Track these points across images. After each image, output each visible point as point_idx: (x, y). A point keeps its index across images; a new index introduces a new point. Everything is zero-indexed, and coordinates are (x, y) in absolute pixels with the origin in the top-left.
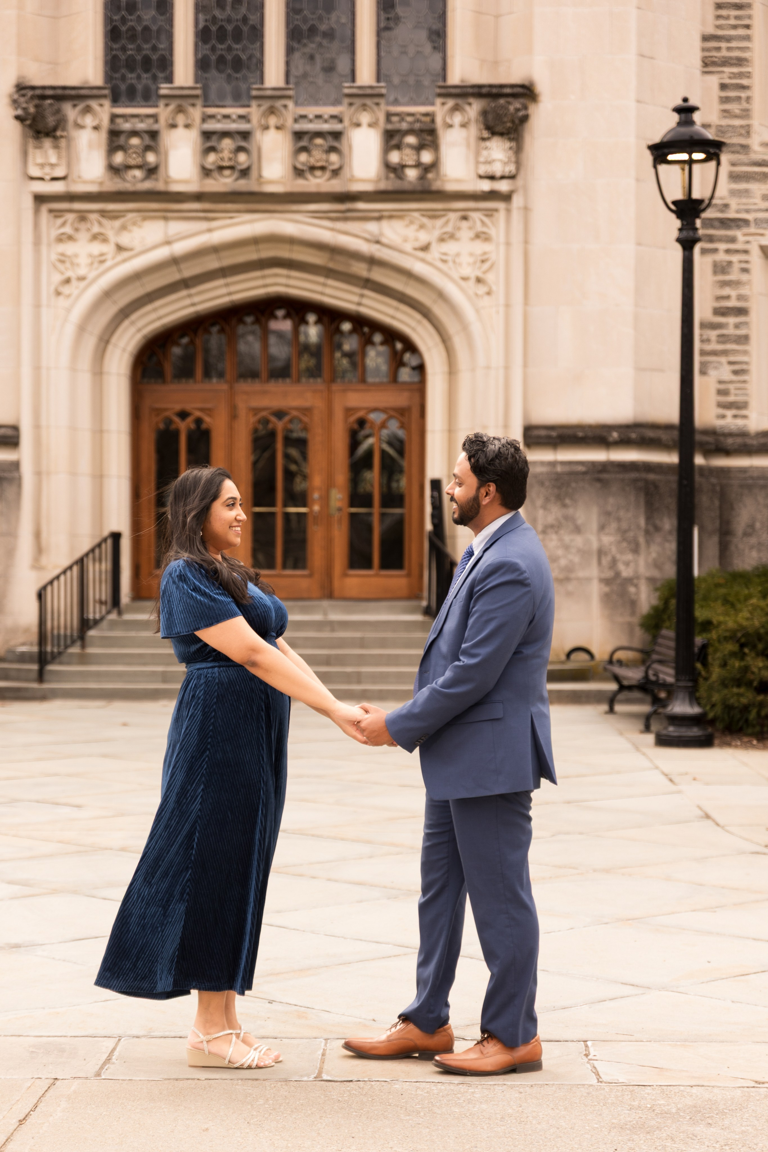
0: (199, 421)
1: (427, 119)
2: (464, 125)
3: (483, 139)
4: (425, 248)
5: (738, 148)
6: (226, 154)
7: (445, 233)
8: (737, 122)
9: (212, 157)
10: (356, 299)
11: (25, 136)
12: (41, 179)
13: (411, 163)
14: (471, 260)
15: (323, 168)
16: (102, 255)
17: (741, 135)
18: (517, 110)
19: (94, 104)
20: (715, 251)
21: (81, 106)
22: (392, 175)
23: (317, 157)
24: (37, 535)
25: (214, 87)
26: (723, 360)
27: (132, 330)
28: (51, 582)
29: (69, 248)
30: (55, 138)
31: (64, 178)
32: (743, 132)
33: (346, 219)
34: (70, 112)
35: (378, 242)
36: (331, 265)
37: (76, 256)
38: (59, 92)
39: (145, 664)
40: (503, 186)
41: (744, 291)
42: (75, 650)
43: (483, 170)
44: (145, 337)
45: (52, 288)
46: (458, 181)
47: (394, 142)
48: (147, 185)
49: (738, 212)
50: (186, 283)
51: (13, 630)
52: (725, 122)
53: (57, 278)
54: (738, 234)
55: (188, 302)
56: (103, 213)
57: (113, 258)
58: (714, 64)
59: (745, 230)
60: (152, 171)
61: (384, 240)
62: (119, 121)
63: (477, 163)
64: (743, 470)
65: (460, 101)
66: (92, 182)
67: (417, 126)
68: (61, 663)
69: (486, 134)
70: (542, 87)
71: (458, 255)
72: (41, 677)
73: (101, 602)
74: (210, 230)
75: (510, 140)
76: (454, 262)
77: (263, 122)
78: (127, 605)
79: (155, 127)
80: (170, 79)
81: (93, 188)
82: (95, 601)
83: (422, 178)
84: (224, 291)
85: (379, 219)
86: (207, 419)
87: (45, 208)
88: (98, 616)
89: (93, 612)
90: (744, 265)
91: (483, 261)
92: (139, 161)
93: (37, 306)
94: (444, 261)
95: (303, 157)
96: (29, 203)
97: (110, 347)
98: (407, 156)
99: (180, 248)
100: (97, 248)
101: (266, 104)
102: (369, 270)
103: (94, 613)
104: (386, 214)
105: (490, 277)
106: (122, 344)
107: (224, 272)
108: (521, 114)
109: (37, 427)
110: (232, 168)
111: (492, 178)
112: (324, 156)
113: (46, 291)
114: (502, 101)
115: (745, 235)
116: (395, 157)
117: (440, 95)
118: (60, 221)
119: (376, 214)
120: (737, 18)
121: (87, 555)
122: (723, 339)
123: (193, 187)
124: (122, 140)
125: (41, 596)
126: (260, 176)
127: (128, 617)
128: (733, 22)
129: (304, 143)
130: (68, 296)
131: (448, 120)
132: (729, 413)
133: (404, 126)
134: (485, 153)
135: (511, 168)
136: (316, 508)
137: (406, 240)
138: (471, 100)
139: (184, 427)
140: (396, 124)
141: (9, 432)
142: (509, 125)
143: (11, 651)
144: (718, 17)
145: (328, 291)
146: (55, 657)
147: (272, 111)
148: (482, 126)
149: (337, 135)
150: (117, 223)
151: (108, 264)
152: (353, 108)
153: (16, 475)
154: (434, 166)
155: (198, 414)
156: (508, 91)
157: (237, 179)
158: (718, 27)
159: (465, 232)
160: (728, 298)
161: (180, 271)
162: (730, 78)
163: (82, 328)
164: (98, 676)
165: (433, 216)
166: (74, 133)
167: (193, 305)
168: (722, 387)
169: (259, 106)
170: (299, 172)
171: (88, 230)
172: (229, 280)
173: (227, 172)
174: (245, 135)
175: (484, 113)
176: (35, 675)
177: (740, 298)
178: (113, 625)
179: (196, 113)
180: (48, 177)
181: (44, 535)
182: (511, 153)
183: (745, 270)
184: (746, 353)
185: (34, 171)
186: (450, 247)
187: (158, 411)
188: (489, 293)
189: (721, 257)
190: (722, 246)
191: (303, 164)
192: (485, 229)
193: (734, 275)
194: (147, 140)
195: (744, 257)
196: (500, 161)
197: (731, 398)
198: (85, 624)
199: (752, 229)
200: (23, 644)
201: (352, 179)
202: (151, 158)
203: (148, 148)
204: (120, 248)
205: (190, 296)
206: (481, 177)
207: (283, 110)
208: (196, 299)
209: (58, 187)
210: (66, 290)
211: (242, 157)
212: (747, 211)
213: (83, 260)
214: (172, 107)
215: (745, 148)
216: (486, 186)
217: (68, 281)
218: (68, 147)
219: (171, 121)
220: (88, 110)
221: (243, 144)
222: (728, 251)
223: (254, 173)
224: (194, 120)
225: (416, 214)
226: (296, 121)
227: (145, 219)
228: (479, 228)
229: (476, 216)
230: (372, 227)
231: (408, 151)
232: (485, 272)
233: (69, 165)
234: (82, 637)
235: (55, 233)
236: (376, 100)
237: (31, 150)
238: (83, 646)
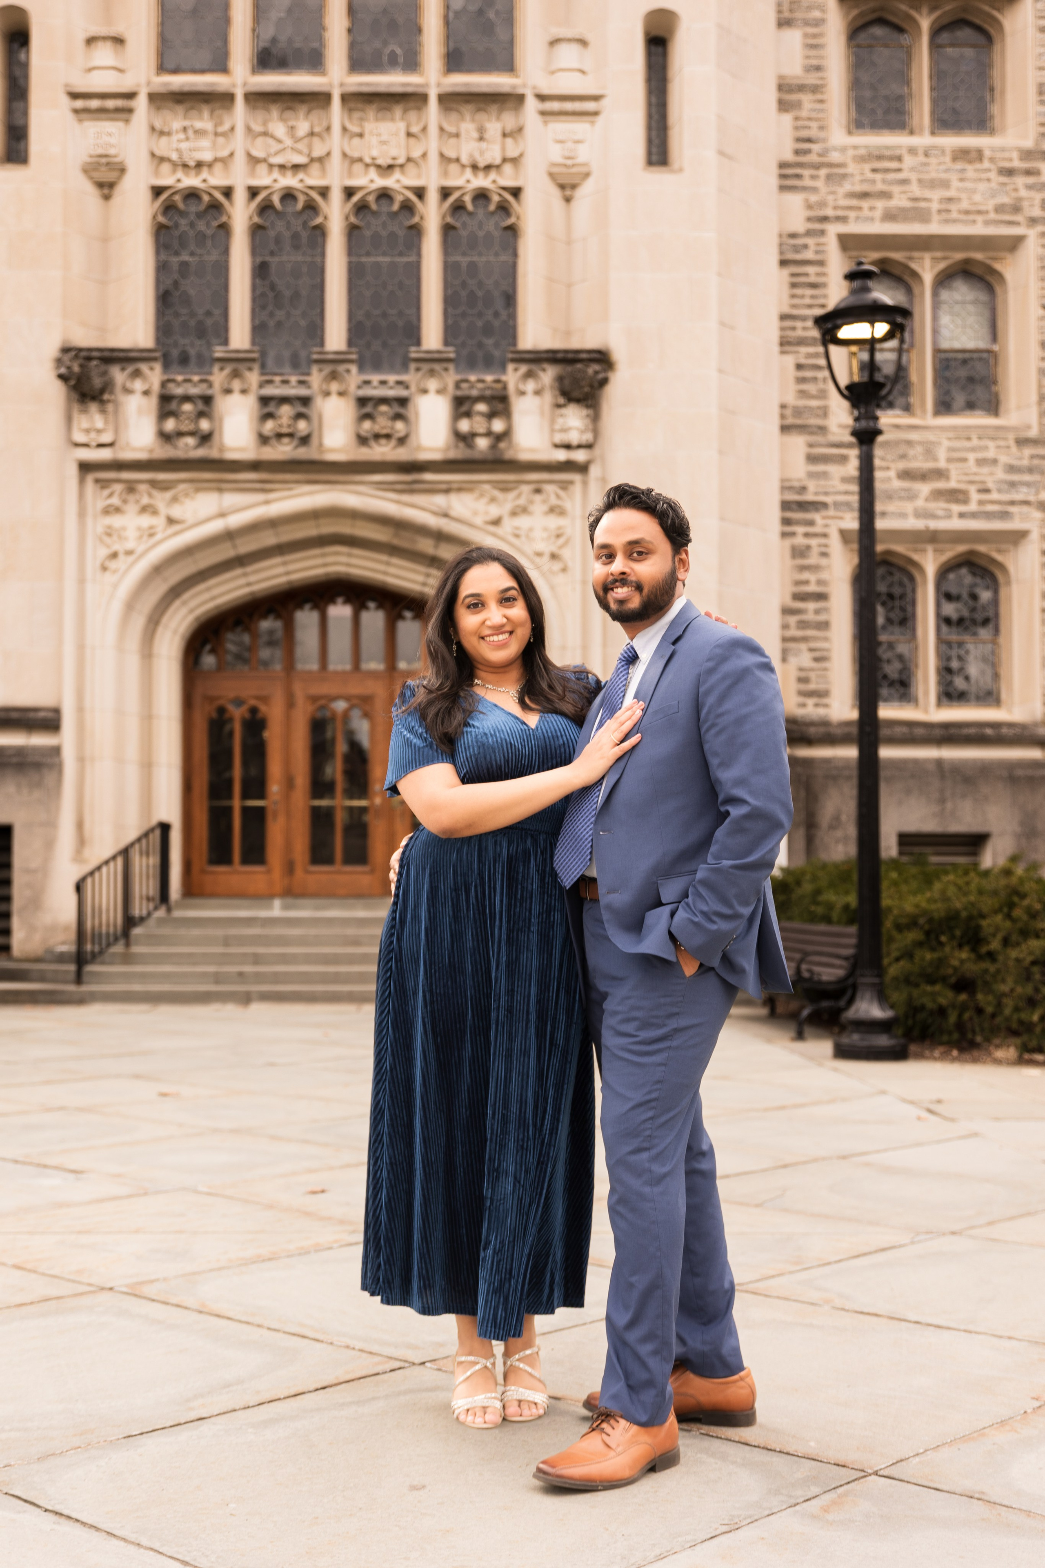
0: (254, 711)
1: (499, 386)
2: (538, 393)
3: (559, 406)
4: (497, 522)
5: (815, 430)
6: (285, 421)
7: (518, 506)
8: (814, 403)
9: (269, 426)
10: (420, 578)
11: (69, 400)
12: (86, 445)
13: (482, 430)
14: (545, 535)
15: (388, 436)
16: (151, 527)
17: (818, 416)
18: (596, 373)
19: (144, 367)
20: (793, 534)
21: (130, 369)
22: (461, 445)
23: (382, 424)
24: (80, 825)
25: (271, 355)
26: (803, 646)
27: (184, 611)
28: (92, 873)
29: (116, 521)
30: (102, 402)
31: (111, 445)
32: (820, 412)
33: (412, 491)
34: (119, 375)
35: (446, 515)
36: (396, 542)
37: (124, 529)
38: (107, 354)
39: (195, 964)
40: (580, 456)
41: (824, 575)
42: (118, 948)
43: (559, 438)
44: (197, 619)
45: (98, 563)
46: (532, 450)
47: (464, 408)
48: (201, 453)
49: (816, 494)
50: (241, 561)
51: (53, 928)
52: (802, 403)
53: (103, 552)
54: (817, 517)
55: (243, 581)
56: (153, 484)
57: (165, 530)
58: (789, 343)
59: (824, 513)
60: (205, 438)
61: (453, 513)
62: (171, 386)
63: (553, 431)
64: (827, 761)
65: (534, 367)
66: (141, 449)
67: (488, 393)
68: (103, 963)
69: (561, 401)
70: (619, 354)
71: (531, 529)
72: (79, 979)
73: (148, 899)
74: (267, 502)
75: (588, 407)
76: (528, 537)
77: (324, 387)
78: (176, 902)
79: (209, 392)
80: (226, 342)
81: (142, 456)
82: (141, 898)
83: (493, 447)
84: (281, 570)
85: (447, 491)
86: (263, 708)
87: (90, 478)
88: (144, 913)
89: (137, 910)
90: (823, 549)
91: (558, 536)
92: (191, 427)
93: (82, 581)
94: (517, 536)
95: (367, 425)
96: (73, 471)
97: (160, 629)
98: (478, 424)
99: (236, 520)
100: (146, 521)
101: (328, 369)
102: (436, 547)
103: (141, 909)
104: (455, 486)
105: (566, 553)
106: (173, 624)
107: (281, 549)
108: (601, 376)
109: (80, 709)
110: (291, 435)
111: (568, 447)
112: (389, 423)
113: (91, 566)
114: (579, 366)
115: (824, 518)
116: (464, 426)
117: (514, 360)
118: (106, 492)
119: (444, 486)
120: (812, 297)
121: (132, 844)
122: (803, 625)
123: (249, 455)
124: (173, 405)
125: (79, 888)
126: (321, 445)
127: (177, 913)
128: (807, 301)
129: (368, 409)
130: (115, 571)
131: (522, 387)
132: (810, 702)
133: (474, 393)
134: (560, 421)
135: (588, 437)
136: (378, 801)
137: (475, 513)
138: (546, 366)
139: (238, 714)
140: (465, 390)
141: (50, 715)
142: (587, 389)
143: (49, 951)
144: (793, 296)
145: (392, 570)
146: (94, 957)
147: (334, 376)
148: (557, 393)
149: (403, 402)
150: (168, 495)
151: (158, 537)
152: (420, 374)
153: (56, 760)
154: (505, 435)
155: (253, 702)
156: (584, 356)
157: (296, 447)
158: (794, 306)
159: (539, 506)
160: (807, 582)
161: (235, 547)
162: (806, 358)
163: (130, 606)
164: (143, 977)
165: (505, 488)
166: (122, 398)
167: (249, 584)
168: (803, 674)
169: (320, 370)
170: (362, 440)
171: (137, 502)
172: (288, 558)
173: (286, 440)
174: (306, 401)
175: (560, 379)
176: (72, 976)
177: (820, 582)
178: (161, 922)
179: (253, 377)
180: (94, 444)
181: (87, 826)
182: (588, 421)
183: (824, 555)
184: (826, 639)
185: (79, 437)
186: (523, 522)
187: (211, 699)
188: (564, 570)
189: (800, 540)
190: (800, 530)
191: (367, 432)
192: (559, 502)
193: (813, 559)
194: (201, 406)
195: (822, 541)
196: (578, 429)
197: (812, 686)
198: (130, 922)
199: (831, 512)
200: (63, 943)
201: (419, 448)
202: (205, 425)
203: (201, 414)
204: (171, 521)
205: (245, 575)
206: (557, 446)
207: (345, 375)
208: (252, 578)
209: (105, 455)
210: (113, 565)
211: (302, 425)
212: (826, 494)
213: (131, 534)
214: (227, 371)
215: (823, 429)
216: (561, 455)
217: (114, 555)
218: (116, 412)
219: (226, 386)
220: (137, 374)
221: (303, 410)
222: (807, 535)
223: (314, 441)
224: (250, 384)
225: (487, 487)
226: (359, 387)
227: (198, 490)
228: (553, 501)
229: (550, 489)
230: (439, 500)
231: (478, 419)
232: (561, 547)
233: (116, 431)
234: (126, 933)
235: (101, 504)
236: (445, 365)
237: (76, 415)
238: (128, 945)
